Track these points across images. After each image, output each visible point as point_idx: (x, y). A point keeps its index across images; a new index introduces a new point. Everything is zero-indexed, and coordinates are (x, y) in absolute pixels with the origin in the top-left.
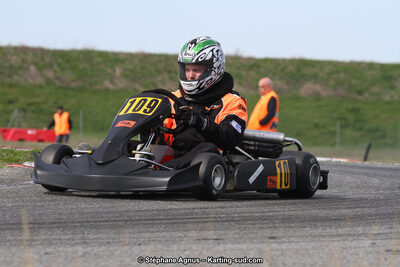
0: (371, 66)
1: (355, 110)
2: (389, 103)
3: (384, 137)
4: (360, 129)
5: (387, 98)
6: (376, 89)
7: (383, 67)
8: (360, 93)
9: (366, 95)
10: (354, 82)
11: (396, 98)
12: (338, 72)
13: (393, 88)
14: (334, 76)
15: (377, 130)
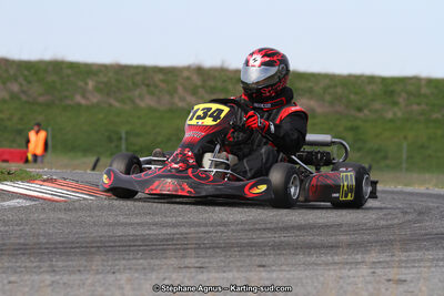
0: (372, 79)
1: (354, 129)
2: (391, 121)
3: (385, 158)
4: (359, 149)
5: (390, 115)
6: (377, 105)
7: (384, 80)
8: (360, 110)
9: (366, 112)
10: (352, 97)
11: (399, 114)
12: (335, 86)
13: (395, 104)
14: (331, 90)
15: (378, 151)
